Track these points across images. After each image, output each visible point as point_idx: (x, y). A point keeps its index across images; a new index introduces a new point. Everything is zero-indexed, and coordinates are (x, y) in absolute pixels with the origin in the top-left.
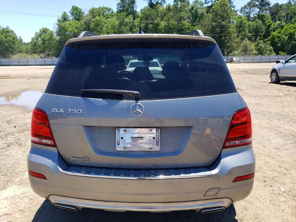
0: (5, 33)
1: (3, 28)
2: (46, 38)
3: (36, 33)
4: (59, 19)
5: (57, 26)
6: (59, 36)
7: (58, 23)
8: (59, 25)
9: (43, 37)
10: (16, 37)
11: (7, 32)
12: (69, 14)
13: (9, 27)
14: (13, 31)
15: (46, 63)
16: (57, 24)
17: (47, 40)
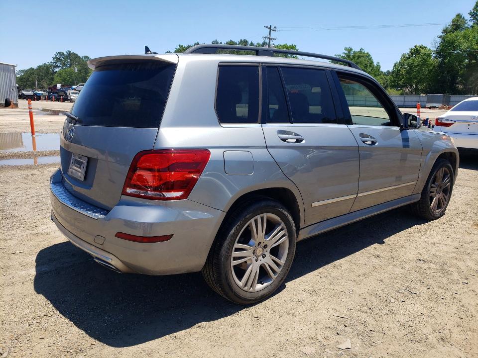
0: (356, 58)
1: (354, 52)
2: (416, 63)
3: (403, 55)
4: (447, 28)
5: (439, 41)
6: (440, 58)
7: (443, 35)
8: (442, 39)
9: (410, 61)
10: (372, 63)
11: (359, 57)
12: (467, 17)
13: (363, 49)
14: (369, 55)
15: (407, 104)
16: (441, 37)
17: (416, 66)
